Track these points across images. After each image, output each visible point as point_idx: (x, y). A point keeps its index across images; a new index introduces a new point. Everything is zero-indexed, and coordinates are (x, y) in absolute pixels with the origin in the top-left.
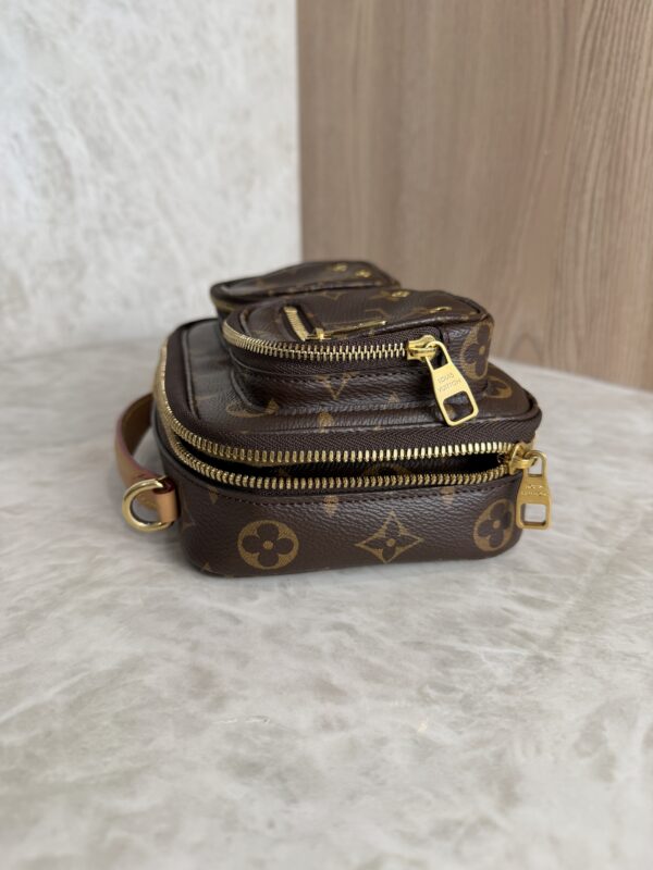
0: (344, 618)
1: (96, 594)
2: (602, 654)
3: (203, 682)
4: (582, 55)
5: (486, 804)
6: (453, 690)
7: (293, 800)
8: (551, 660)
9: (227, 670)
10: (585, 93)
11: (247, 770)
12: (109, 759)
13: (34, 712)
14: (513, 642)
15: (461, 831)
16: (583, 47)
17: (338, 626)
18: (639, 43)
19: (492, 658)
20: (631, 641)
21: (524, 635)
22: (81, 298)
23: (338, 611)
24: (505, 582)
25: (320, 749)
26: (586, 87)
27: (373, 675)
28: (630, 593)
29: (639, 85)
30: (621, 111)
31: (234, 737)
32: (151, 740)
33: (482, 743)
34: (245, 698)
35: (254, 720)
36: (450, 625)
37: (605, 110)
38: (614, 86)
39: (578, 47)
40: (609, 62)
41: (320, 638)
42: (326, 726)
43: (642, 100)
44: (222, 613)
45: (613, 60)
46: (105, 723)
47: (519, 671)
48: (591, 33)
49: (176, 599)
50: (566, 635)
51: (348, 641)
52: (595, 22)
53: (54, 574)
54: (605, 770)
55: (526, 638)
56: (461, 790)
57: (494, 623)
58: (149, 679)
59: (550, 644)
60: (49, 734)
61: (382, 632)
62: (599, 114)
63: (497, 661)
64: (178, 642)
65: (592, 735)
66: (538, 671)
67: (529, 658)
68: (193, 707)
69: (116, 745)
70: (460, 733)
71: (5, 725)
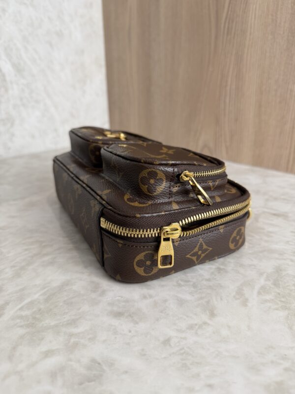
2: (242, 265)
5: (205, 317)
6: (188, 281)
7: (137, 323)
8: (224, 269)
11: (118, 315)
12: (65, 316)
13: (32, 303)
15: (197, 327)
20: (252, 260)
25: (144, 305)
31: (111, 304)
32: (80, 309)
33: (202, 298)
35: (118, 298)
42: (145, 297)
46: (61, 304)
47: (212, 273)
54: (245, 303)
56: (196, 314)
58: (74, 288)
60: (40, 310)
65: (240, 292)
66: (219, 273)
68: (93, 296)
69: (67, 311)
70: (193, 296)
71: (21, 309)
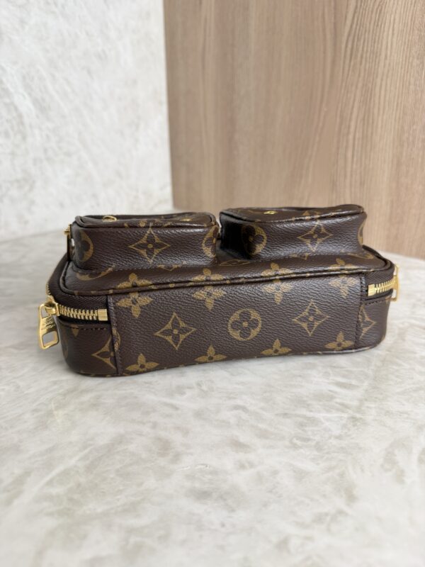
0: (239, 402)
1: (86, 398)
2: (388, 413)
3: (164, 447)
4: (346, 51)
5: (340, 503)
6: (309, 440)
7: (233, 511)
8: (361, 419)
9: (177, 438)
10: (348, 75)
11: (202, 495)
12: (119, 497)
13: (66, 474)
14: (338, 410)
15: (328, 518)
16: (346, 47)
17: (237, 407)
18: (379, 46)
19: (328, 420)
20: (403, 405)
21: (342, 405)
22: (32, 203)
23: (235, 398)
24: (326, 374)
25: (241, 479)
26: (349, 70)
27: (263, 435)
28: (397, 377)
29: (380, 71)
30: (370, 85)
31: (190, 477)
32: (141, 484)
33: (331, 469)
34: (192, 454)
35: (199, 467)
36: (300, 402)
37: (360, 85)
38: (365, 70)
39: (343, 46)
40: (362, 57)
41: (227, 415)
42: (242, 467)
43: (382, 80)
44: (166, 404)
45: (364, 56)
46: (112, 476)
47: (344, 426)
48: (351, 38)
49: (136, 397)
50: (367, 404)
51: (244, 416)
52: (353, 32)
53: (56, 387)
54: (400, 477)
55: (344, 407)
56: (324, 496)
57: (325, 399)
58: (132, 448)
59: (359, 409)
60: (79, 485)
61: (262, 409)
62: (357, 88)
63: (331, 421)
64: (144, 424)
65: (390, 459)
66: (354, 426)
67: (349, 418)
68: (162, 462)
69: (121, 488)
70: (318, 464)
71: (50, 483)
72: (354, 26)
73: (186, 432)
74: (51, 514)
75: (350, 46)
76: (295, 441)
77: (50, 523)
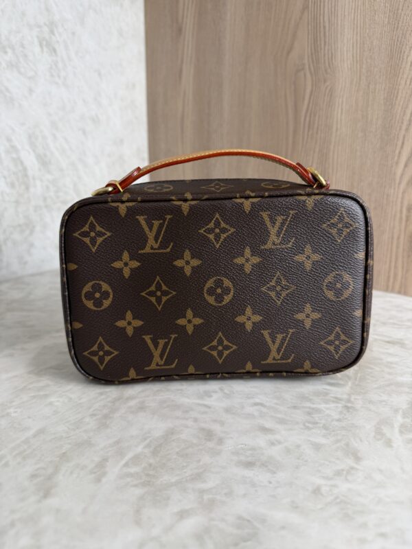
0: (257, 400)
1: (132, 403)
2: (371, 402)
3: (209, 435)
6: (317, 423)
7: (275, 473)
8: (352, 407)
9: (216, 428)
11: (249, 465)
12: (185, 471)
14: (333, 402)
17: (256, 404)
19: (328, 409)
20: (381, 396)
21: (336, 398)
23: (253, 398)
25: (275, 452)
27: (282, 421)
31: (236, 453)
32: (199, 461)
33: (338, 441)
34: (232, 438)
35: (240, 446)
41: (249, 410)
42: (273, 444)
44: (200, 405)
46: (175, 457)
47: (341, 413)
49: (173, 401)
50: (354, 397)
51: (264, 410)
55: (337, 400)
57: (322, 395)
58: (183, 436)
59: (349, 401)
60: (150, 465)
61: (277, 404)
63: (330, 410)
64: (187, 419)
65: (379, 432)
66: (348, 412)
67: (342, 407)
68: (210, 445)
69: (185, 464)
70: (328, 439)
71: (126, 465)
72: (311, 105)
73: (222, 423)
74: (136, 486)
75: (308, 119)
76: (307, 424)
77: (139, 491)
